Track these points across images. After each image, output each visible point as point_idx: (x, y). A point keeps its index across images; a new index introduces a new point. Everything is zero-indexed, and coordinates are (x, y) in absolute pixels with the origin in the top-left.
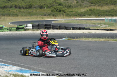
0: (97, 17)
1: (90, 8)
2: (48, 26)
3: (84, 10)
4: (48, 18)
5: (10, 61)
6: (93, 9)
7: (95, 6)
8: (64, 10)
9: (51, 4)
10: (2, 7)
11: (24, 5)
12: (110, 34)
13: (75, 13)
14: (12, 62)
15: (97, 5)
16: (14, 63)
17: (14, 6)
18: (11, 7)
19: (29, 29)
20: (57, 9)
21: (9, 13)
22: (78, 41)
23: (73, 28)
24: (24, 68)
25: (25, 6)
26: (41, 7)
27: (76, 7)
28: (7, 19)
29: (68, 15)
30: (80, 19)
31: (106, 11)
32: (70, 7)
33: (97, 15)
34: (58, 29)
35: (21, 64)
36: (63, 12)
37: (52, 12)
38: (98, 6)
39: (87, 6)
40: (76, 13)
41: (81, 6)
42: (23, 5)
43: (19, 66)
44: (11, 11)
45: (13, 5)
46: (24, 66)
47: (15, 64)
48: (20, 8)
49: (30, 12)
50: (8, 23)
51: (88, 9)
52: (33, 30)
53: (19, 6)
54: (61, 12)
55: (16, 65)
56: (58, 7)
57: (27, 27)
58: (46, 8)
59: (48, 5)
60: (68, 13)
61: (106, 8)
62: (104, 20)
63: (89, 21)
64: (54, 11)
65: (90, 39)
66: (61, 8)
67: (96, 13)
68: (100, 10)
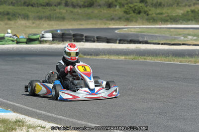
1: (193, 8)
2: (78, 37)
3: (182, 12)
4: (114, 24)
6: (197, 10)
8: (147, 11)
10: (43, 4)
11: (81, 1)
13: (166, 17)
17: (64, 2)
18: (59, 4)
20: (135, 10)
23: (120, 40)
25: (82, 3)
26: (110, 6)
27: (171, 5)
29: (154, 21)
36: (145, 15)
39: (189, 4)
40: (168, 16)
41: (178, 4)
42: (79, 2)
44: (57, 11)
48: (74, 6)
49: (88, 14)
51: (188, 9)
53: (72, 2)
54: (141, 14)
56: (136, 6)
58: (118, 7)
59: (122, 2)
60: (154, 15)
64: (129, 11)
66: (141, 7)
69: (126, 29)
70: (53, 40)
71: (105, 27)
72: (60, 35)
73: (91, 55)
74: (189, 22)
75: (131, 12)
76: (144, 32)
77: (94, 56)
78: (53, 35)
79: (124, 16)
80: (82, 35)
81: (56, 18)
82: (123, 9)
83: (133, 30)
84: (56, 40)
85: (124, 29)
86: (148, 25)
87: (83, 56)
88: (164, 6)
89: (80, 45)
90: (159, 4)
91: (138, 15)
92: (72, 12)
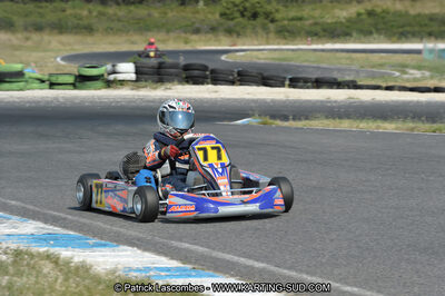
0: (394, 42)
1: (369, 6)
2: (196, 73)
3: (345, 14)
5: (17, 200)
8: (271, 13)
12: (429, 104)
13: (311, 25)
14: (23, 205)
16: (29, 210)
19: (122, 83)
20: (245, 9)
21: (60, 20)
22: (297, 129)
23: (291, 80)
24: (65, 227)
28: (50, 42)
30: (329, 46)
31: (432, 18)
33: (394, 34)
34: (232, 83)
35: (58, 211)
36: (266, 21)
37: (223, 21)
40: (316, 24)
43: (46, 219)
44: (69, 12)
46: (65, 219)
47: (33, 211)
49: (139, 19)
50: (55, 58)
52: (138, 84)
54: (260, 20)
55: (34, 216)
56: (247, 1)
57: (114, 72)
58: (201, 3)
60: (286, 22)
61: (430, 7)
62: (418, 52)
63: (363, 55)
64: (232, 14)
65: (345, 125)
66: (259, 3)
67: (392, 26)
68: (407, 14)
69: (242, 53)
70: (138, 80)
72: (153, 67)
74: (370, 38)
75: (238, 15)
76: (285, 59)
78: (136, 67)
79: (222, 24)
81: (73, 28)
83: (258, 54)
84: (147, 80)
91: (253, 22)
92: (103, 15)
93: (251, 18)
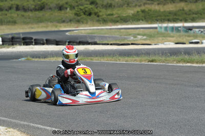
1: (143, 8)
2: (28, 40)
3: (132, 12)
4: (65, 27)
6: (147, 10)
7: (153, 4)
8: (97, 13)
9: (77, 2)
11: (32, 5)
13: (116, 17)
15: (156, 3)
17: (15, 6)
18: (10, 8)
20: (86, 11)
23: (69, 42)
25: (33, 7)
26: (61, 8)
27: (121, 6)
29: (105, 22)
31: (170, 13)
32: (110, 6)
33: (153, 20)
36: (95, 16)
37: (76, 17)
38: (158, 4)
39: (139, 4)
40: (119, 17)
41: (128, 4)
42: (30, 6)
45: (12, 5)
48: (25, 10)
49: (38, 17)
51: (138, 9)
53: (23, 6)
54: (93, 16)
56: (86, 7)
58: (68, 9)
59: (73, 4)
61: (170, 7)
64: (80, 14)
66: (92, 8)
67: (152, 17)
68: (159, 11)
69: (77, 31)
70: (3, 44)
71: (56, 29)
72: (9, 39)
73: (39, 57)
74: (139, 22)
75: (82, 14)
76: (94, 33)
77: (42, 58)
78: (2, 39)
79: (75, 19)
80: (32, 38)
81: (7, 22)
82: (74, 11)
83: (83, 31)
84: (6, 44)
85: (75, 31)
86: (99, 26)
87: (31, 59)
88: (114, 6)
89: (29, 48)
90: (109, 5)
91: (89, 17)
92: (23, 16)
93: (88, 15)
